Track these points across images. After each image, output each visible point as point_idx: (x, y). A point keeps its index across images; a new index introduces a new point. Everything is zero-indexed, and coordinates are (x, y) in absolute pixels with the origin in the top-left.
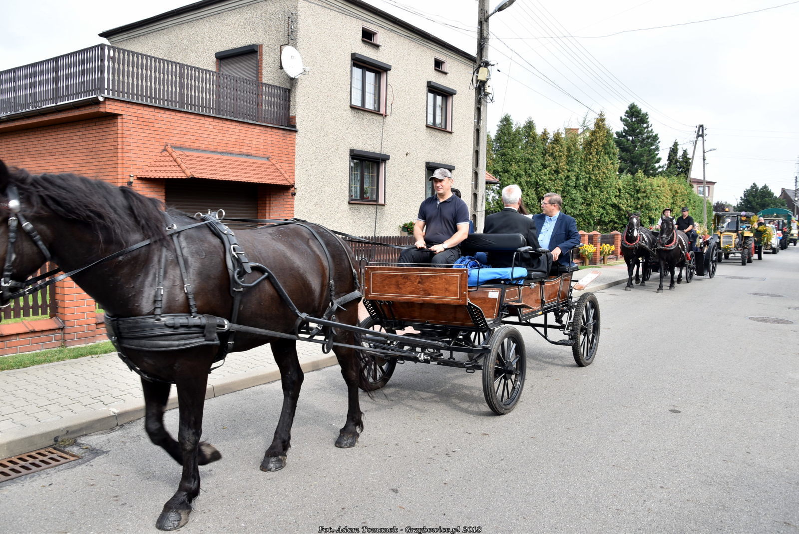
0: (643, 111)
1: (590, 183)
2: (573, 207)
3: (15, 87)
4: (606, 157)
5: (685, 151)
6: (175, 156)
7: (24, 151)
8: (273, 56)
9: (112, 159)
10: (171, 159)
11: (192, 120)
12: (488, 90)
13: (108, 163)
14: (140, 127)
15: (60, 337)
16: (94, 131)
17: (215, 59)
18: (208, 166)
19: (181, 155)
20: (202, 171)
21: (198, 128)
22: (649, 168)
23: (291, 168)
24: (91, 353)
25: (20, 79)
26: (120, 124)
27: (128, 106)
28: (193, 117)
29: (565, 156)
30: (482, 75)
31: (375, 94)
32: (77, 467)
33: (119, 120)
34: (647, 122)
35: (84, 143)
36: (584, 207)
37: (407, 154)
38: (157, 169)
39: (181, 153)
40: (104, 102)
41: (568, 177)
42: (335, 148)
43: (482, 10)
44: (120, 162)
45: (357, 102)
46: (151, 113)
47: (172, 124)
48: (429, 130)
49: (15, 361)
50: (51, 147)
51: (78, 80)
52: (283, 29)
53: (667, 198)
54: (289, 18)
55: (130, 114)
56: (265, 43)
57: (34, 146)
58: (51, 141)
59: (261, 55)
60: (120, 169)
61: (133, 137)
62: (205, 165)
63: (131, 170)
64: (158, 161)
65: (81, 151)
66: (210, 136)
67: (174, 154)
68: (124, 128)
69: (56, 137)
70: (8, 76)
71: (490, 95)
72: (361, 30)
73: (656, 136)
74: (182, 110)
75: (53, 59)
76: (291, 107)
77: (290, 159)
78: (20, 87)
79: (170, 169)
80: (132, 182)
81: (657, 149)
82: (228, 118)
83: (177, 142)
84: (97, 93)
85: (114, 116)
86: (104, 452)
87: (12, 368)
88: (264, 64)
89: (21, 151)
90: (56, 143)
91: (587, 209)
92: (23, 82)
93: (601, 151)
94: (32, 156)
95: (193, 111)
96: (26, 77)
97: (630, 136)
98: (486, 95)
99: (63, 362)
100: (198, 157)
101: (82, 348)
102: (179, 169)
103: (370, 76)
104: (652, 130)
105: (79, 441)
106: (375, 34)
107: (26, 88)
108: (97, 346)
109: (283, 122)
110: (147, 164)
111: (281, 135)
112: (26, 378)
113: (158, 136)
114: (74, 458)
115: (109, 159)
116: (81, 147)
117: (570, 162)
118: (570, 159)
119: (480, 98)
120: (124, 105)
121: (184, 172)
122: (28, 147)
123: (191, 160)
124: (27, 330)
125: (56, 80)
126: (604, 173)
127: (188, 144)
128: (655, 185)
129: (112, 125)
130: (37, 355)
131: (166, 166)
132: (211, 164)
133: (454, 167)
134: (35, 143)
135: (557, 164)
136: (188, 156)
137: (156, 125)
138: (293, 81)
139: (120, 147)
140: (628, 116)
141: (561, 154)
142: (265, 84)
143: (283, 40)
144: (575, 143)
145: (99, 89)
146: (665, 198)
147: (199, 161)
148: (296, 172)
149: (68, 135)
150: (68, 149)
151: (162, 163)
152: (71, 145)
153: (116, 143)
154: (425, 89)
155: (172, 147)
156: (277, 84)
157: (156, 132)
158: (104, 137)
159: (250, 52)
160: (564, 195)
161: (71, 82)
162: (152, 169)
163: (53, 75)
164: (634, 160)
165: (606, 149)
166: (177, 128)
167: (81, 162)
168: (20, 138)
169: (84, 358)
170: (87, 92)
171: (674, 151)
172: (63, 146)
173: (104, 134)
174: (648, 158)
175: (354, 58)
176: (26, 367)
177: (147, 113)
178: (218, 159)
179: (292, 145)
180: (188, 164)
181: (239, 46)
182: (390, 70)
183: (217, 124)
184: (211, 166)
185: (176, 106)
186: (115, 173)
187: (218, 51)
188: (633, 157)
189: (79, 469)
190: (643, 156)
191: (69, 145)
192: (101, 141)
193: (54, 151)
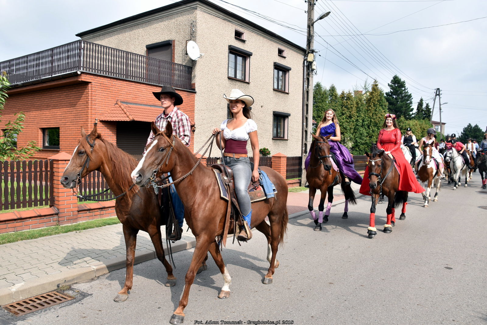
0: (402, 80)
1: (371, 124)
2: (361, 138)
3: (27, 66)
4: (380, 108)
5: (427, 104)
6: (123, 108)
7: (31, 104)
8: (181, 47)
9: (85, 109)
10: (121, 109)
11: (133, 86)
12: (314, 67)
13: (82, 111)
14: (102, 89)
15: (56, 219)
16: (74, 92)
17: (146, 49)
18: (143, 113)
19: (126, 107)
20: (139, 117)
21: (137, 90)
22: (406, 115)
23: (192, 115)
24: (75, 230)
25: (30, 61)
26: (90, 88)
27: (95, 77)
28: (134, 84)
29: (355, 107)
30: (310, 58)
31: (242, 71)
32: (73, 305)
33: (90, 85)
34: (404, 87)
35: (68, 100)
36: (368, 138)
37: (262, 107)
38: (112, 115)
39: (126, 106)
40: (80, 75)
41: (357, 120)
42: (219, 102)
43: (309, 19)
44: (89, 111)
45: (232, 75)
46: (108, 81)
47: (121, 88)
48: (275, 92)
49: (29, 234)
50: (48, 102)
51: (65, 62)
52: (188, 30)
53: (419, 133)
54: (191, 24)
55: (96, 82)
56: (177, 39)
57: (37, 102)
58: (48, 98)
59: (174, 46)
60: (89, 115)
61: (97, 96)
62: (141, 113)
63: (96, 116)
64: (112, 110)
65: (66, 104)
66: (144, 96)
67: (122, 107)
68: (93, 91)
69: (51, 96)
70: (23, 60)
71: (315, 71)
72: (234, 31)
73: (410, 94)
74: (127, 79)
75: (50, 49)
76: (192, 78)
77: (191, 110)
78: (30, 67)
79: (120, 115)
80: (97, 124)
81: (411, 103)
82: (155, 84)
83: (124, 99)
84: (77, 69)
85: (87, 83)
86: (89, 295)
87: (28, 238)
88: (175, 52)
89: (29, 104)
90: (51, 100)
91: (370, 140)
92: (32, 63)
93: (377, 104)
94: (36, 108)
95: (133, 80)
96: (34, 60)
97: (394, 95)
98: (313, 70)
99: (58, 235)
100: (137, 108)
101: (70, 226)
102: (125, 115)
103: (240, 59)
104: (408, 91)
105: (72, 287)
106: (242, 34)
107: (34, 67)
108: (79, 225)
109: (188, 87)
110: (106, 112)
111: (186, 94)
112: (37, 246)
113: (113, 96)
114: (70, 299)
115: (83, 109)
116: (66, 102)
117: (358, 111)
118: (358, 109)
119: (309, 72)
120: (92, 77)
121: (128, 117)
122: (34, 102)
123: (132, 110)
124: (36, 215)
125: (52, 62)
126: (380, 118)
127: (130, 100)
128: (411, 125)
129: (85, 88)
130: (42, 230)
131: (117, 113)
132: (145, 112)
133: (290, 114)
134: (38, 100)
135: (350, 112)
136: (130, 107)
137: (111, 88)
138: (193, 62)
139: (90, 102)
140: (393, 83)
141: (352, 106)
142: (177, 64)
143: (188, 37)
144: (361, 100)
145: (78, 67)
146: (417, 133)
147: (137, 110)
148: (196, 117)
149: (58, 95)
150: (58, 103)
151: (115, 112)
152: (60, 101)
153: (87, 100)
154: (272, 67)
155: (121, 102)
156: (184, 64)
157: (111, 93)
158: (80, 96)
159: (167, 45)
160: (356, 131)
161: (61, 63)
162: (109, 115)
163: (50, 59)
164: (397, 110)
165: (380, 103)
166: (124, 90)
167: (66, 111)
168: (29, 97)
169: (71, 232)
170: (71, 69)
171: (420, 104)
172: (55, 101)
173: (80, 94)
174: (406, 108)
175: (230, 48)
176: (36, 238)
177: (106, 81)
178: (148, 109)
179: (192, 101)
180: (130, 112)
181: (161, 41)
182: (252, 55)
183: (148, 88)
184: (145, 113)
185: (123, 77)
186: (86, 118)
187: (148, 44)
188: (396, 108)
189: (74, 306)
190: (402, 107)
191: (58, 101)
192: (78, 99)
193: (49, 104)
